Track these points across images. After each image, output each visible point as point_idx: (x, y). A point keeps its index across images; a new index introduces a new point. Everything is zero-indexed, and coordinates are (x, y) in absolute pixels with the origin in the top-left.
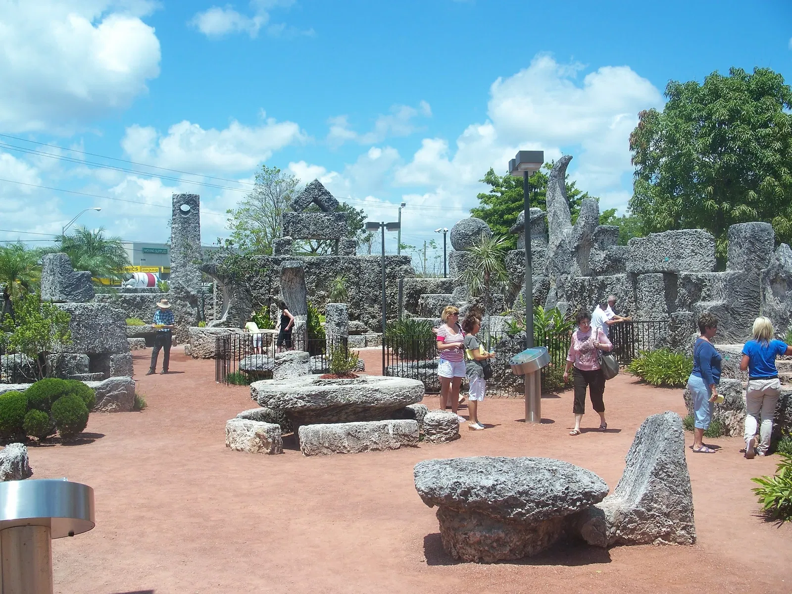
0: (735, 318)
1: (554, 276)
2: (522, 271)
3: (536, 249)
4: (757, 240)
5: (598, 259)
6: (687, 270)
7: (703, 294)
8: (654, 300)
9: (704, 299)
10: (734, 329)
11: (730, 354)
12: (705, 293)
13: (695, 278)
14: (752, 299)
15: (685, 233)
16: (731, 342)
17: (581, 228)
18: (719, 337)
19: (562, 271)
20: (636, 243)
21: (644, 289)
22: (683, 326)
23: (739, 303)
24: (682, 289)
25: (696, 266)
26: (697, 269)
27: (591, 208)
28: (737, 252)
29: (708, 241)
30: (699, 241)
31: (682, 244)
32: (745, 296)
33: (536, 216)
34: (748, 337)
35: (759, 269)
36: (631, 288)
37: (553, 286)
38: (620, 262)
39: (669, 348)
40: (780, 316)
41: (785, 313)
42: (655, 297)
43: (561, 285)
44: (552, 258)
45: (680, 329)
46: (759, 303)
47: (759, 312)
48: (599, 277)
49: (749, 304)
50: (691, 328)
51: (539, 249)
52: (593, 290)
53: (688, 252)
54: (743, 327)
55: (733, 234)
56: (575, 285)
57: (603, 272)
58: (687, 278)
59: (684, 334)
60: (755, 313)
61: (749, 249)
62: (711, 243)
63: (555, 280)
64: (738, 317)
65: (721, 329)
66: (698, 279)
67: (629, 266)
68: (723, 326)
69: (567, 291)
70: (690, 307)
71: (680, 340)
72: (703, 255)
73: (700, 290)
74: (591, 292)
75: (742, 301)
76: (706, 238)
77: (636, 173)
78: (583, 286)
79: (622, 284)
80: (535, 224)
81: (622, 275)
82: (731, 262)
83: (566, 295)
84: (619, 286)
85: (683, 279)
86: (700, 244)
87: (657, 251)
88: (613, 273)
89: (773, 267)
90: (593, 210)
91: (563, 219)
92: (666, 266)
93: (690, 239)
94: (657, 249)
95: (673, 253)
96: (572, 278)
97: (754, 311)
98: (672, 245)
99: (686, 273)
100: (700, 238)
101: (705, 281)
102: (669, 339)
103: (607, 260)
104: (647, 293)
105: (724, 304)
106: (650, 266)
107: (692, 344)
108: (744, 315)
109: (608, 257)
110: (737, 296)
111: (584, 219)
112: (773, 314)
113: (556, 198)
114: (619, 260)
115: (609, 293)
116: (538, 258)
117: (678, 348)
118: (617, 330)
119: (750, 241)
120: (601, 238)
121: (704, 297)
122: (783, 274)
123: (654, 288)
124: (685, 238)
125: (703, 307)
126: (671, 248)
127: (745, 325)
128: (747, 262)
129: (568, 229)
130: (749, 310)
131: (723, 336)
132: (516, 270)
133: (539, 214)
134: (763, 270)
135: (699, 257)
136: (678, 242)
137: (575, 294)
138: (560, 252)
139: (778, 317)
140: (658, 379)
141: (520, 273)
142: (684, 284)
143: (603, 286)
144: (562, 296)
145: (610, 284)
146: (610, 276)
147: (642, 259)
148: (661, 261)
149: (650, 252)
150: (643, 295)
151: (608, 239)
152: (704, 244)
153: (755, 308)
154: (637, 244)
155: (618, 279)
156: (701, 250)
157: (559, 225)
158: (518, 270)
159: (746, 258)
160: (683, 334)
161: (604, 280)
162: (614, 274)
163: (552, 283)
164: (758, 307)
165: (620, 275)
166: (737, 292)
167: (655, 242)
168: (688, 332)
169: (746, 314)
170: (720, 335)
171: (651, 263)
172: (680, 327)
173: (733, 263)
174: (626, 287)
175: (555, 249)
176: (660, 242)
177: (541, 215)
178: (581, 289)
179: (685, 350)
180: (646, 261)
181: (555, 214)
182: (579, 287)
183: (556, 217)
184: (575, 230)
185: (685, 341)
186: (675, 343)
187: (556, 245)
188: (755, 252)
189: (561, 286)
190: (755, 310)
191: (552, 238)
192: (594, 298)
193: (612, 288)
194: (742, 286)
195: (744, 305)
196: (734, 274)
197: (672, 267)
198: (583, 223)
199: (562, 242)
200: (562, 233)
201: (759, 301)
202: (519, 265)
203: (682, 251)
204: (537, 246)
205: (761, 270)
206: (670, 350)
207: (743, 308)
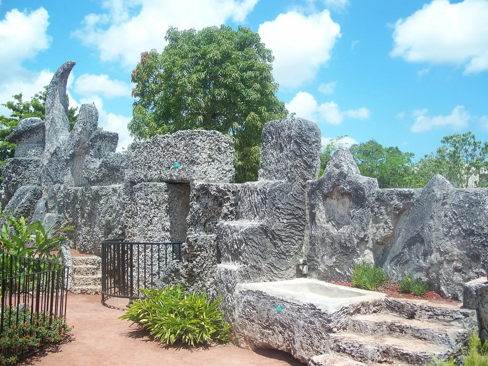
0: (275, 244)
1: (47, 185)
2: (17, 180)
3: (33, 158)
4: (304, 140)
5: (93, 167)
6: (202, 179)
7: (225, 210)
8: (151, 216)
9: (226, 217)
10: (273, 258)
11: (285, 304)
12: (228, 208)
13: (215, 189)
14: (297, 219)
15: (202, 134)
16: (271, 278)
17: (78, 134)
18: (255, 271)
19: (55, 180)
20: (138, 146)
21: (140, 201)
22: (204, 254)
23: (281, 224)
24: (196, 203)
25: (212, 176)
26: (214, 179)
27: (90, 113)
28: (276, 156)
29: (227, 145)
30: (217, 144)
31: (198, 146)
32: (288, 215)
33: (35, 124)
34: (290, 270)
35: (305, 180)
36: (129, 200)
37: (45, 196)
38: (117, 170)
39: (184, 285)
40: (340, 243)
41: (350, 240)
42: (153, 211)
43: (53, 195)
44: (46, 167)
45: (200, 258)
46: (304, 224)
47: (303, 236)
48: (93, 187)
49: (293, 226)
50: (214, 256)
51: (36, 158)
52: (86, 202)
53: (204, 157)
54: (285, 257)
55: (269, 133)
56: (67, 195)
57: (98, 181)
58: (204, 190)
59: (205, 265)
60: (300, 237)
61: (294, 152)
62: (230, 149)
63: (48, 190)
64: (279, 243)
65: (258, 260)
66: (219, 191)
67: (128, 174)
68: (260, 255)
69: (60, 202)
70: (205, 226)
71: (199, 273)
72: (221, 163)
73: (221, 205)
74: (83, 203)
75: (285, 221)
76: (225, 142)
77: (135, 104)
78: (76, 197)
79: (119, 195)
80: (34, 132)
81: (120, 185)
82: (266, 170)
83: (58, 206)
84: (115, 198)
85: (198, 190)
86: (219, 148)
87: (164, 156)
88: (109, 183)
89: (329, 177)
90: (92, 116)
91: (61, 126)
92: (176, 175)
93: (207, 141)
94: (164, 153)
95: (186, 158)
96: (65, 188)
97: (298, 235)
98: (185, 148)
99: (201, 183)
100: (218, 141)
101: (228, 193)
102: (183, 271)
103: (103, 169)
104: (142, 206)
105: (262, 225)
106: (154, 174)
107: (217, 280)
108: (286, 240)
109: (105, 164)
110: (278, 215)
111: (81, 125)
112: (328, 240)
113: (55, 105)
114: (116, 169)
115: (104, 205)
116: (34, 168)
117: (195, 284)
118: (111, 249)
119: (296, 142)
120: (98, 144)
121: (226, 215)
122: (346, 186)
123: (151, 201)
124: (201, 140)
125: (233, 228)
126: (183, 152)
127: (287, 254)
128: (290, 169)
129: (64, 136)
130: (292, 233)
131: (260, 269)
132: (11, 179)
133: (38, 123)
134: (310, 181)
135: (216, 165)
136: (194, 143)
137: (68, 205)
138: (54, 159)
139: (337, 245)
140: (170, 335)
141: (14, 181)
142: (198, 197)
143: (97, 197)
144: (54, 207)
145: (105, 195)
146: (105, 187)
147: (145, 165)
148: (169, 168)
149: (155, 157)
150: (138, 208)
151: (106, 146)
152: (223, 149)
153: (299, 231)
154: (140, 148)
155: (114, 190)
156: (220, 156)
157: (56, 132)
158: (13, 179)
159: (290, 163)
160: (203, 264)
161: (98, 191)
162: (111, 184)
163: (44, 193)
164: (303, 230)
165: (117, 186)
166: (278, 208)
167: (162, 145)
168: (209, 263)
169: (288, 239)
170: (256, 269)
171: (156, 170)
172: (199, 255)
173: (269, 171)
174: (124, 199)
175: (49, 157)
176: (168, 144)
177: (40, 124)
178: (73, 200)
179: (205, 286)
180: (150, 167)
181: (53, 121)
182: (72, 198)
183: (53, 124)
184: (71, 136)
185: (206, 275)
186: (192, 277)
187: (51, 153)
188: (301, 156)
189: (53, 197)
190: (299, 233)
191: (48, 145)
192: (87, 211)
193: (108, 200)
194: (284, 201)
195: (288, 226)
196: (275, 185)
197: (183, 175)
198: (80, 129)
199: (57, 150)
200: (57, 139)
201: (304, 221)
202: (14, 174)
203: (197, 155)
204: (34, 155)
205: (308, 181)
206: (185, 288)
207: (285, 230)
